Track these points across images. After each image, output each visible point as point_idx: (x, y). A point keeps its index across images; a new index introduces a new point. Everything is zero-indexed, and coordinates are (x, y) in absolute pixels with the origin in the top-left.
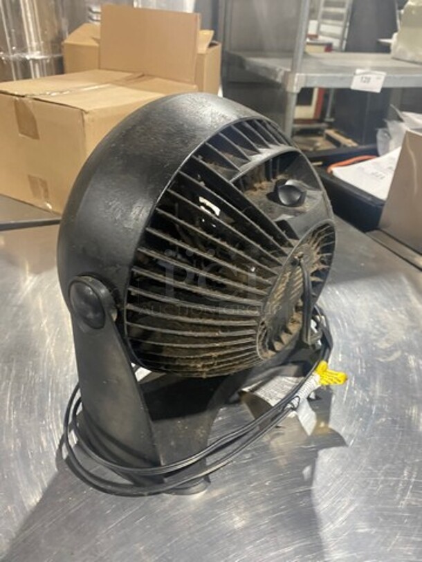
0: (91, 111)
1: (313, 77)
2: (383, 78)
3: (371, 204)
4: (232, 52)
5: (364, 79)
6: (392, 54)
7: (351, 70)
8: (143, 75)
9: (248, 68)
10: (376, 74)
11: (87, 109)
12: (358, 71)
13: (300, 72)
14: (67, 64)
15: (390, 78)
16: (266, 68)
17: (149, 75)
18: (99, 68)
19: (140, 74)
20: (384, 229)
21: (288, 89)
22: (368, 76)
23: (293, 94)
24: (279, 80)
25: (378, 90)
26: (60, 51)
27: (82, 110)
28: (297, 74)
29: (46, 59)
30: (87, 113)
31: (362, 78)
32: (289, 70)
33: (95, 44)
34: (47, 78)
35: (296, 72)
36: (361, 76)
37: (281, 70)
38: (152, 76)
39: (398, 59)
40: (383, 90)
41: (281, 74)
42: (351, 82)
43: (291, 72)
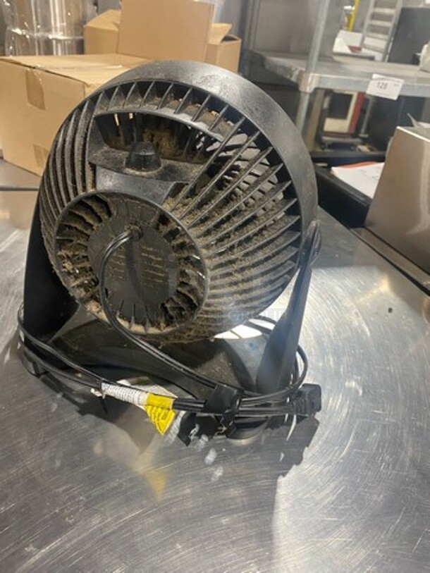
0: (92, 84)
1: (328, 78)
2: (401, 85)
4: (256, 51)
5: (381, 85)
6: (421, 65)
7: (370, 76)
9: (267, 67)
10: (392, 80)
11: (89, 82)
12: (375, 76)
13: (315, 72)
14: (87, 46)
15: (408, 86)
16: (283, 67)
18: (117, 52)
20: (369, 228)
21: (302, 88)
22: (385, 82)
23: (305, 93)
24: (294, 79)
25: (395, 98)
26: (82, 34)
27: (85, 83)
28: (311, 74)
29: (68, 40)
30: (88, 86)
31: (379, 83)
32: (304, 69)
33: (116, 29)
34: (67, 56)
35: (309, 72)
36: (377, 82)
37: (296, 69)
40: (400, 97)
41: (296, 73)
42: (366, 87)
43: (305, 72)
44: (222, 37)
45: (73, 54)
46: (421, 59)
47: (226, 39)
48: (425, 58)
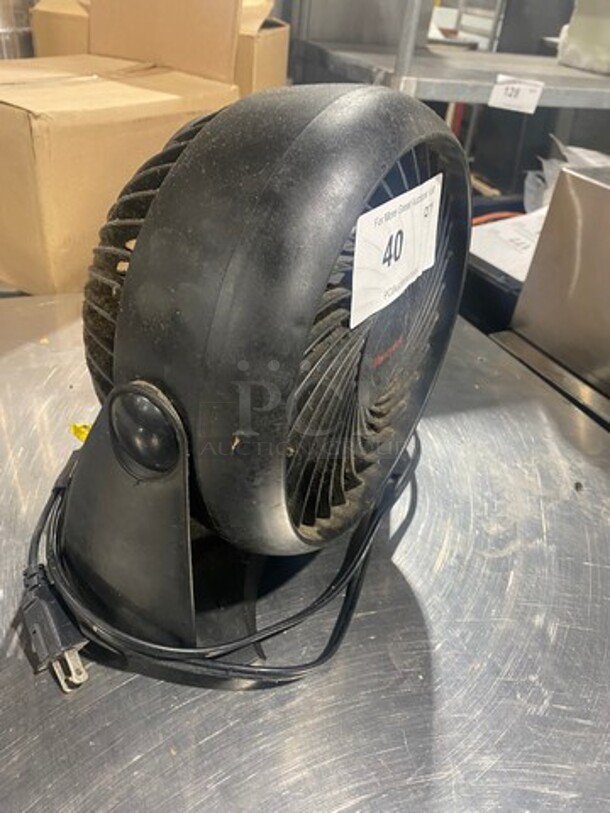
0: (43, 114)
1: (431, 84)
2: (539, 91)
3: (502, 288)
4: (311, 42)
5: (510, 91)
6: (560, 57)
7: (492, 76)
8: (154, 67)
9: (332, 67)
10: (525, 83)
11: (37, 111)
12: (501, 78)
13: (409, 75)
14: (38, 43)
15: (550, 90)
16: (358, 68)
17: (164, 67)
18: (89, 53)
19: (151, 64)
20: (521, 332)
22: (516, 86)
25: (531, 111)
26: (28, 23)
27: (29, 112)
28: (404, 78)
29: (5, 34)
30: (37, 117)
31: (507, 89)
32: (391, 71)
33: (83, 13)
35: (401, 75)
36: (504, 87)
37: (379, 70)
38: (170, 68)
39: (567, 66)
40: (539, 109)
41: (380, 76)
42: (489, 95)
43: (394, 74)
44: (260, 22)
45: (15, 57)
46: (560, 48)
47: (267, 25)
48: (565, 46)
